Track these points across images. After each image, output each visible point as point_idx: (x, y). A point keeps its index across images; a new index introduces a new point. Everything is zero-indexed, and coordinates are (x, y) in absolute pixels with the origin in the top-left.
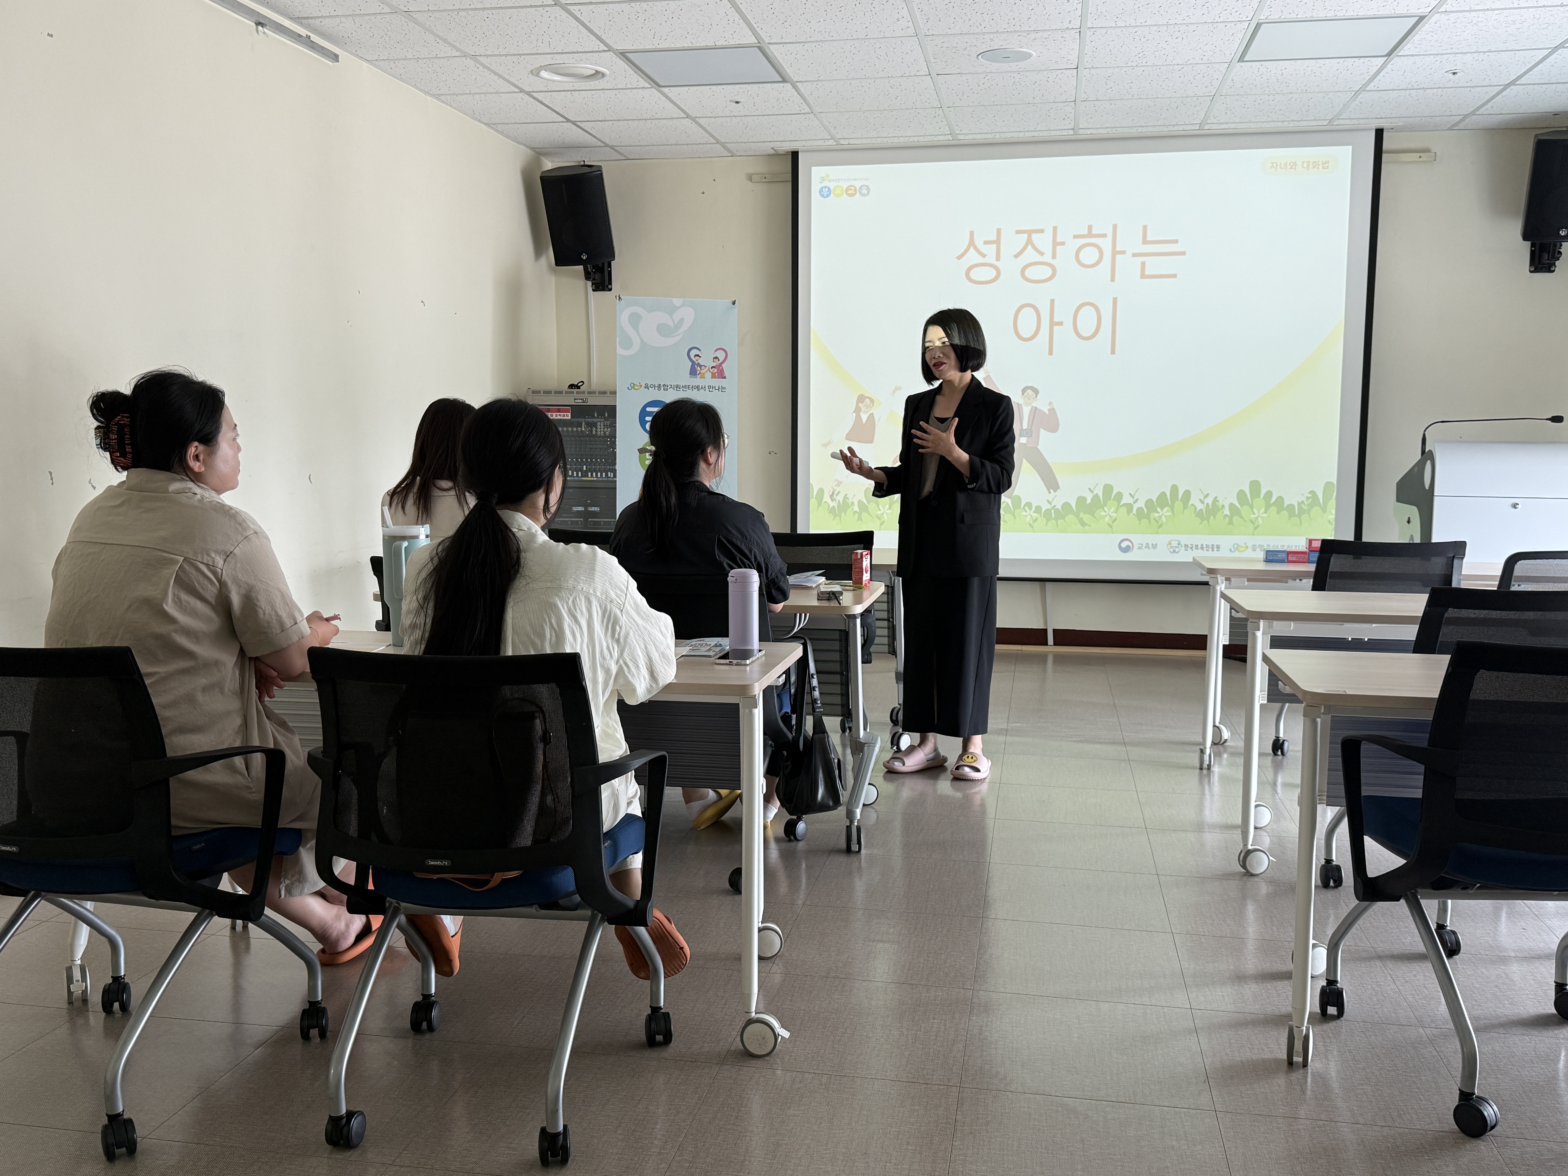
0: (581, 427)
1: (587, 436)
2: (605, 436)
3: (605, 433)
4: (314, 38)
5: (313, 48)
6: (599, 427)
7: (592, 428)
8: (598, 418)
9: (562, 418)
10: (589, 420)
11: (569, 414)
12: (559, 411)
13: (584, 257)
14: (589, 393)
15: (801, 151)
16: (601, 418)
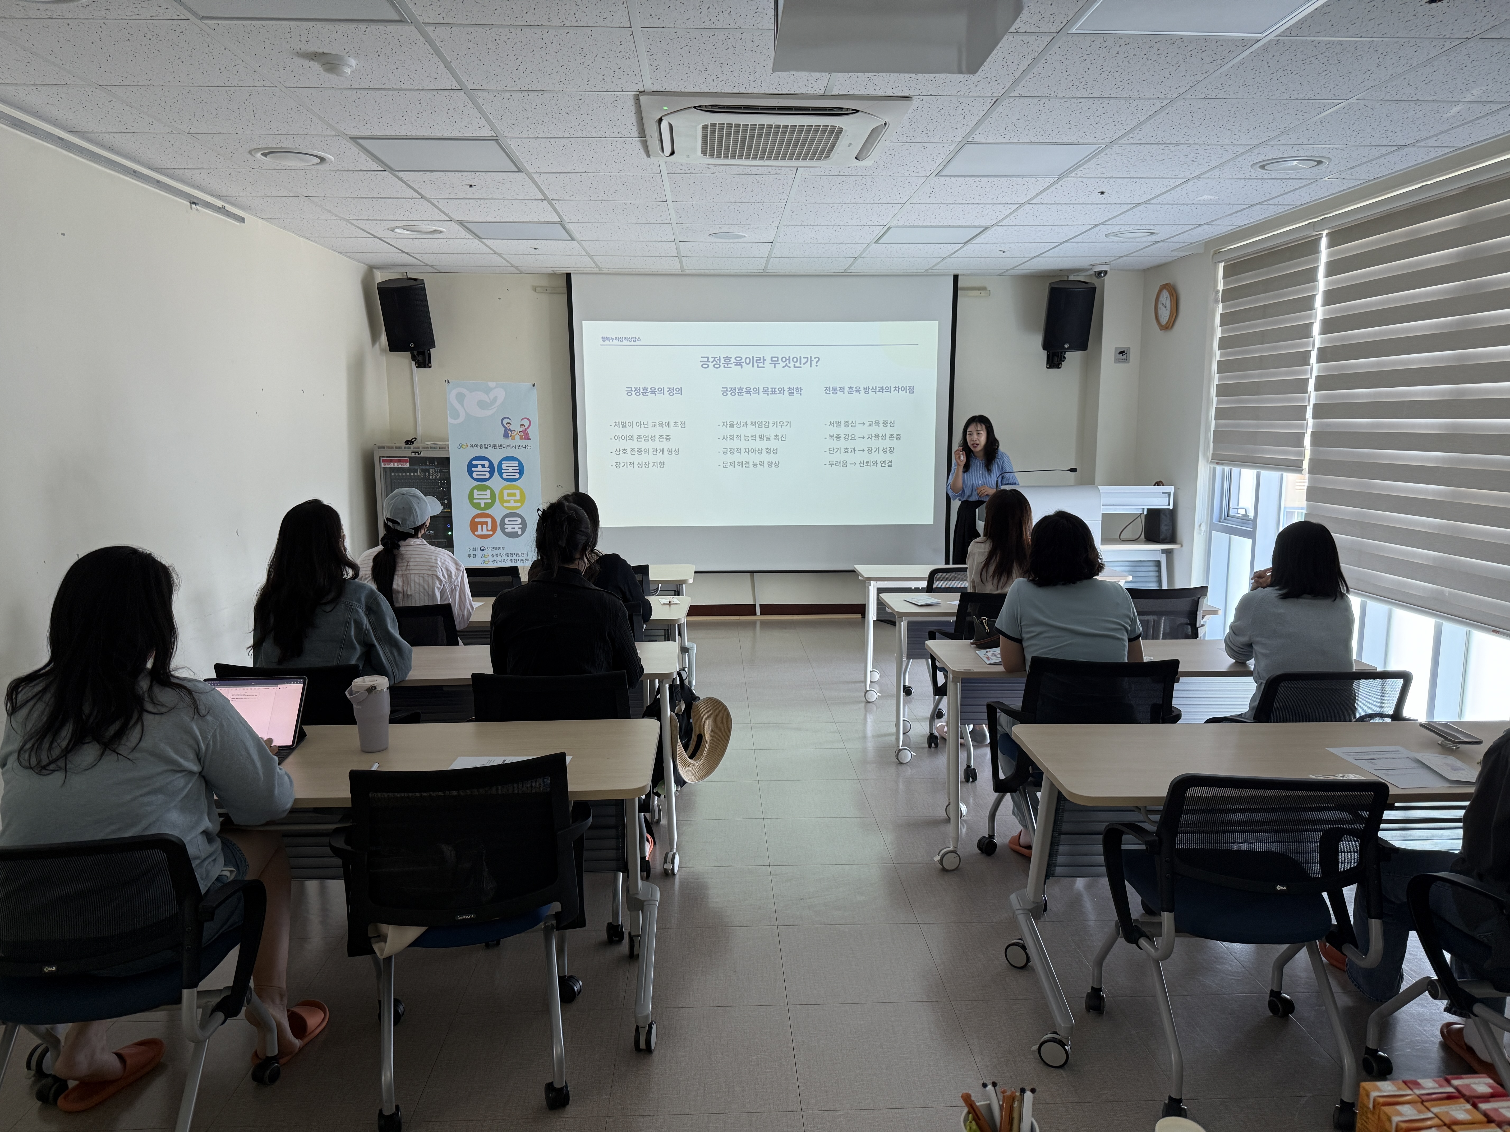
0: (416, 469)
1: (422, 478)
2: (435, 478)
3: (436, 476)
4: (228, 207)
5: (228, 216)
6: (431, 472)
7: (425, 473)
8: (429, 465)
9: (402, 466)
10: (423, 467)
11: (408, 464)
12: (400, 461)
13: (412, 346)
14: (422, 448)
15: (573, 273)
16: (432, 466)
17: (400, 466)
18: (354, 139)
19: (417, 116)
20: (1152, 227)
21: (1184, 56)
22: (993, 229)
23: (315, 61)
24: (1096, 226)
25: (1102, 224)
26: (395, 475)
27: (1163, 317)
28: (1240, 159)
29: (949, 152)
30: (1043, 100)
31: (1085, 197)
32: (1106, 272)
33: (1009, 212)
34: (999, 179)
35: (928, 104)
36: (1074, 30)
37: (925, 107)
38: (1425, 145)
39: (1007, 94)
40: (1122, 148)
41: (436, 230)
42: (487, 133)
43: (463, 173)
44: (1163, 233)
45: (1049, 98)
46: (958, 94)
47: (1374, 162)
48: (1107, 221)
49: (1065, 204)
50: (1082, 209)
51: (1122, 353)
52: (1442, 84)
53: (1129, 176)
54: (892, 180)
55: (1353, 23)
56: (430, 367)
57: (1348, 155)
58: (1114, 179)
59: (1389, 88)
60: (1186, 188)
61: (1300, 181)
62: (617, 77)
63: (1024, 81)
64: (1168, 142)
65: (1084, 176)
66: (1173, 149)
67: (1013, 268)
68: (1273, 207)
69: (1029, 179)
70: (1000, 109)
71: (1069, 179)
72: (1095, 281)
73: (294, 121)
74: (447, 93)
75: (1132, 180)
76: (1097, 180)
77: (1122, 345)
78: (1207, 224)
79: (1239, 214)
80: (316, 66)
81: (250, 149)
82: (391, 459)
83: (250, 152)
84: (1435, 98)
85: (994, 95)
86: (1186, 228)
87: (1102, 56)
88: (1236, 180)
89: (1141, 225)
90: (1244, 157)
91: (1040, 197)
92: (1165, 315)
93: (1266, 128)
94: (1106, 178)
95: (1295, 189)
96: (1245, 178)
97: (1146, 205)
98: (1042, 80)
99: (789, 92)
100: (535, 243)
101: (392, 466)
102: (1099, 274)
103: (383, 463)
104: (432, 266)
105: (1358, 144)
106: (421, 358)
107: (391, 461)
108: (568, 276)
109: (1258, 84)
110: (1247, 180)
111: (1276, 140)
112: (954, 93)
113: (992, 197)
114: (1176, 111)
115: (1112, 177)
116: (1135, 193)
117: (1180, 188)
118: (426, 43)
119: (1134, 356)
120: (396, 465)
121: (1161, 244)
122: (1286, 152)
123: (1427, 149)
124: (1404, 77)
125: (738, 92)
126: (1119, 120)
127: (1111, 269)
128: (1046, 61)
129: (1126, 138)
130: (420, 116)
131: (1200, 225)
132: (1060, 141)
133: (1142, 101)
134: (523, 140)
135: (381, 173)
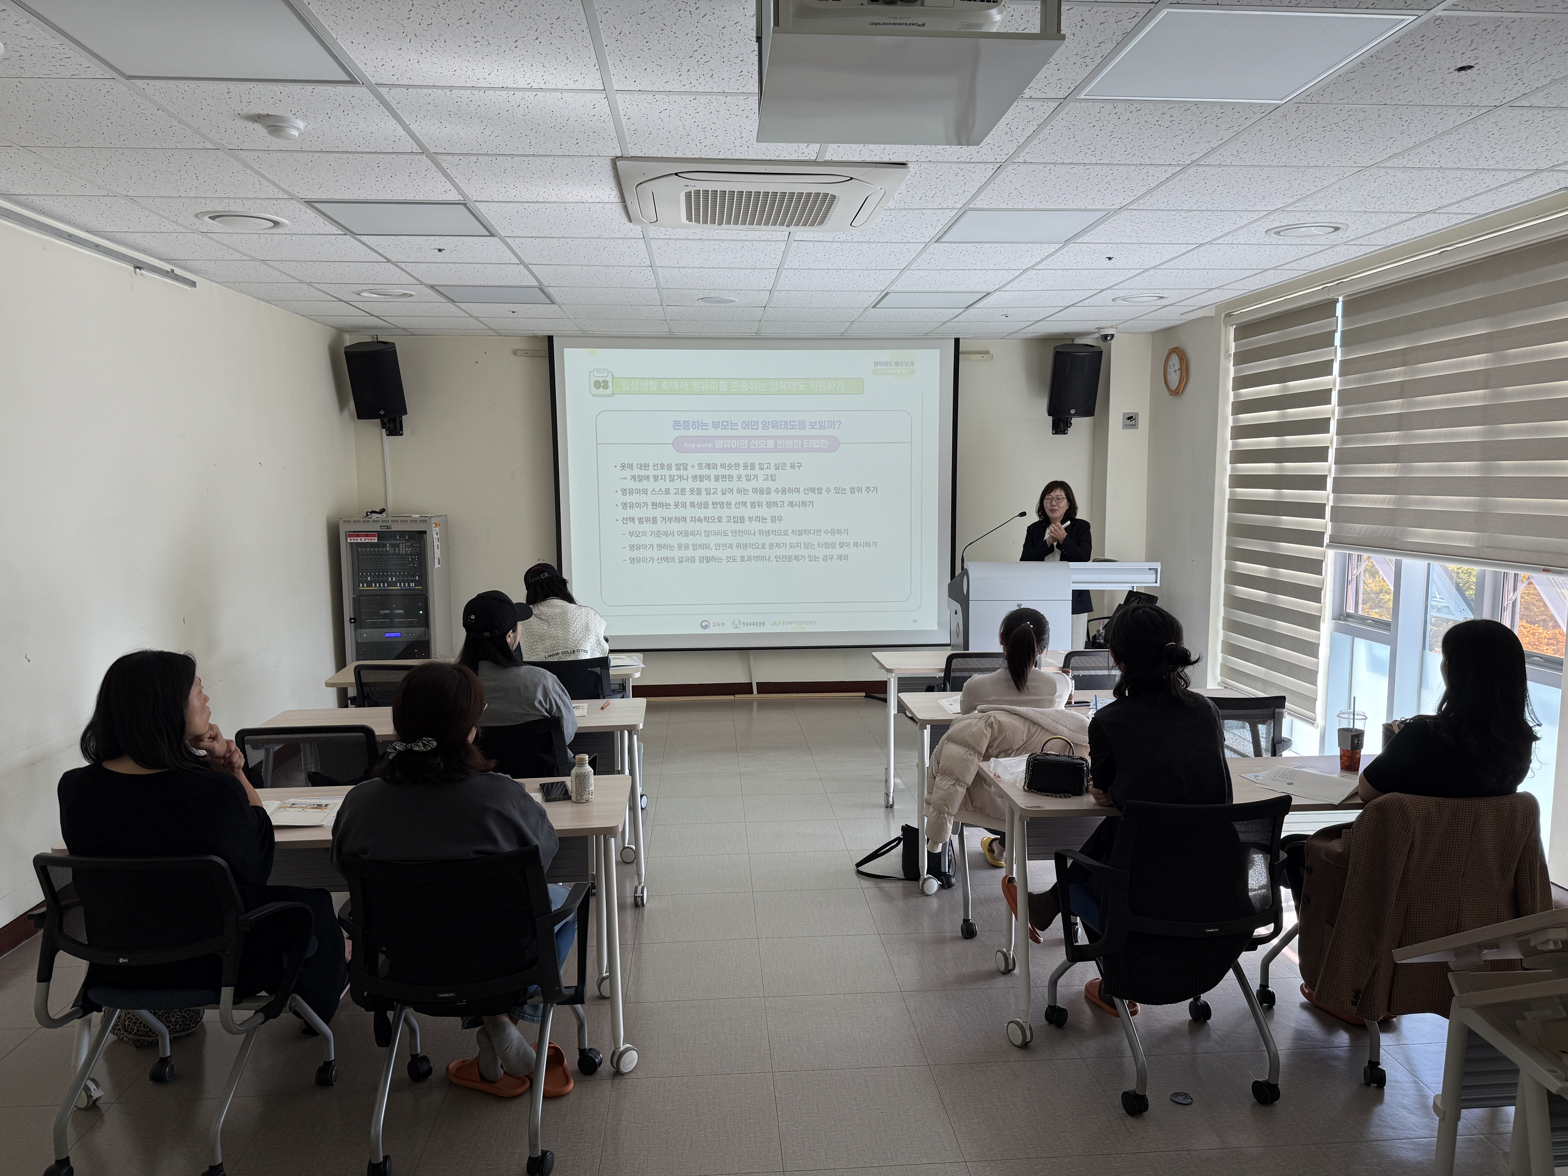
0: (386, 547)
1: (392, 554)
2: (406, 554)
3: (406, 552)
4: (178, 271)
5: (177, 280)
6: (401, 547)
7: (395, 548)
8: (399, 540)
9: (370, 541)
10: (392, 542)
11: (376, 538)
12: (367, 536)
13: (382, 413)
14: (392, 521)
15: (556, 336)
16: (402, 540)
17: (367, 541)
18: (309, 203)
19: (377, 179)
20: (1161, 291)
21: (1199, 123)
22: (996, 294)
23: (260, 123)
24: (1102, 290)
25: (1110, 288)
26: (362, 551)
27: (1172, 381)
28: (1254, 225)
29: (949, 219)
30: (1049, 167)
31: (1092, 262)
32: (1112, 336)
33: (1012, 277)
34: (1002, 245)
35: (926, 170)
36: (1082, 97)
37: (923, 173)
38: (1446, 212)
39: (1010, 160)
40: (1132, 214)
41: (405, 294)
42: (454, 196)
43: (430, 237)
44: (1172, 297)
45: (1055, 164)
46: (959, 160)
47: (1393, 228)
48: (1114, 285)
49: (1071, 269)
50: (1088, 274)
51: (1130, 418)
52: (1466, 152)
53: (1138, 242)
54: (889, 246)
55: (1377, 90)
56: (402, 435)
57: (1367, 221)
58: (1123, 245)
59: (1411, 155)
60: (1198, 253)
61: (1316, 246)
62: (592, 141)
63: (1030, 146)
64: (1180, 208)
65: (1091, 242)
66: (1185, 215)
67: (1016, 332)
68: (1287, 271)
69: (1034, 245)
70: (1003, 175)
71: (1074, 245)
72: (1101, 345)
73: (241, 184)
74: (407, 157)
75: (1141, 245)
76: (1105, 245)
77: (1131, 410)
78: (1218, 288)
79: (1251, 278)
80: (260, 129)
81: (196, 213)
82: (357, 534)
83: (196, 215)
84: (1458, 165)
85: (997, 161)
86: (1196, 292)
87: (1111, 122)
88: (1249, 246)
89: (1150, 289)
90: (1258, 223)
91: (1044, 262)
92: (1174, 379)
93: (1282, 194)
94: (1114, 244)
95: (1310, 255)
96: (1259, 244)
97: (1156, 270)
98: (1048, 146)
99: (778, 158)
100: (513, 307)
101: (359, 541)
102: (1105, 337)
103: (349, 538)
104: (404, 329)
105: (1376, 210)
106: (391, 426)
107: (358, 536)
108: (550, 339)
109: (1276, 151)
110: (1261, 246)
111: (1292, 207)
112: (955, 160)
113: (995, 263)
114: (1189, 177)
115: (1121, 243)
116: (1144, 259)
117: (1191, 253)
118: (380, 104)
119: (1144, 421)
120: (364, 540)
121: (1170, 307)
122: (1302, 218)
123: (1448, 215)
124: (1428, 145)
125: (724, 157)
126: (1129, 186)
127: (1117, 332)
128: (1052, 127)
129: (1136, 205)
130: (380, 180)
131: (1210, 290)
132: (1066, 207)
133: (1154, 168)
134: (493, 204)
135: (341, 236)
